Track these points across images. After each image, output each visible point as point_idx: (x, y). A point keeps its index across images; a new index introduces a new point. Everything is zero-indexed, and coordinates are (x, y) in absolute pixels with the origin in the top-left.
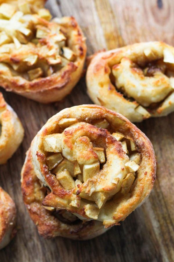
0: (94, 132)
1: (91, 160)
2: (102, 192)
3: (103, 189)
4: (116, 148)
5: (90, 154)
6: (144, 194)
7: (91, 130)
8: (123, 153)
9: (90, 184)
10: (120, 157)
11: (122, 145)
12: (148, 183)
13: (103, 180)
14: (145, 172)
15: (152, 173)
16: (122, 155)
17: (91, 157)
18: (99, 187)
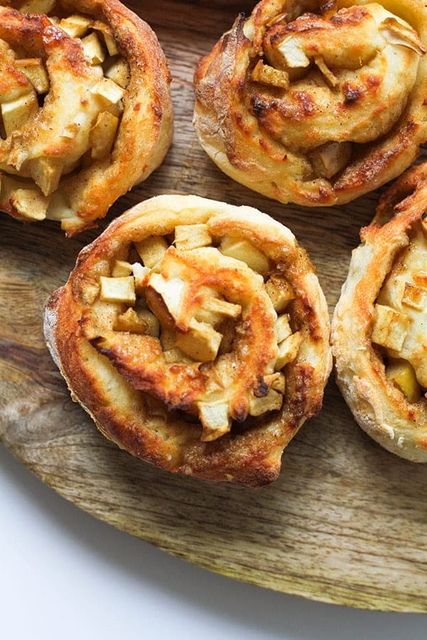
0: (12, 26)
1: (13, 91)
2: (44, 158)
3: (45, 152)
4: (66, 57)
5: (8, 78)
6: (138, 154)
7: (8, 22)
8: (84, 63)
9: (17, 145)
10: (76, 76)
11: (82, 46)
12: (145, 128)
13: (44, 132)
14: (135, 103)
15: (151, 105)
16: (81, 70)
17: (11, 85)
18: (37, 149)
